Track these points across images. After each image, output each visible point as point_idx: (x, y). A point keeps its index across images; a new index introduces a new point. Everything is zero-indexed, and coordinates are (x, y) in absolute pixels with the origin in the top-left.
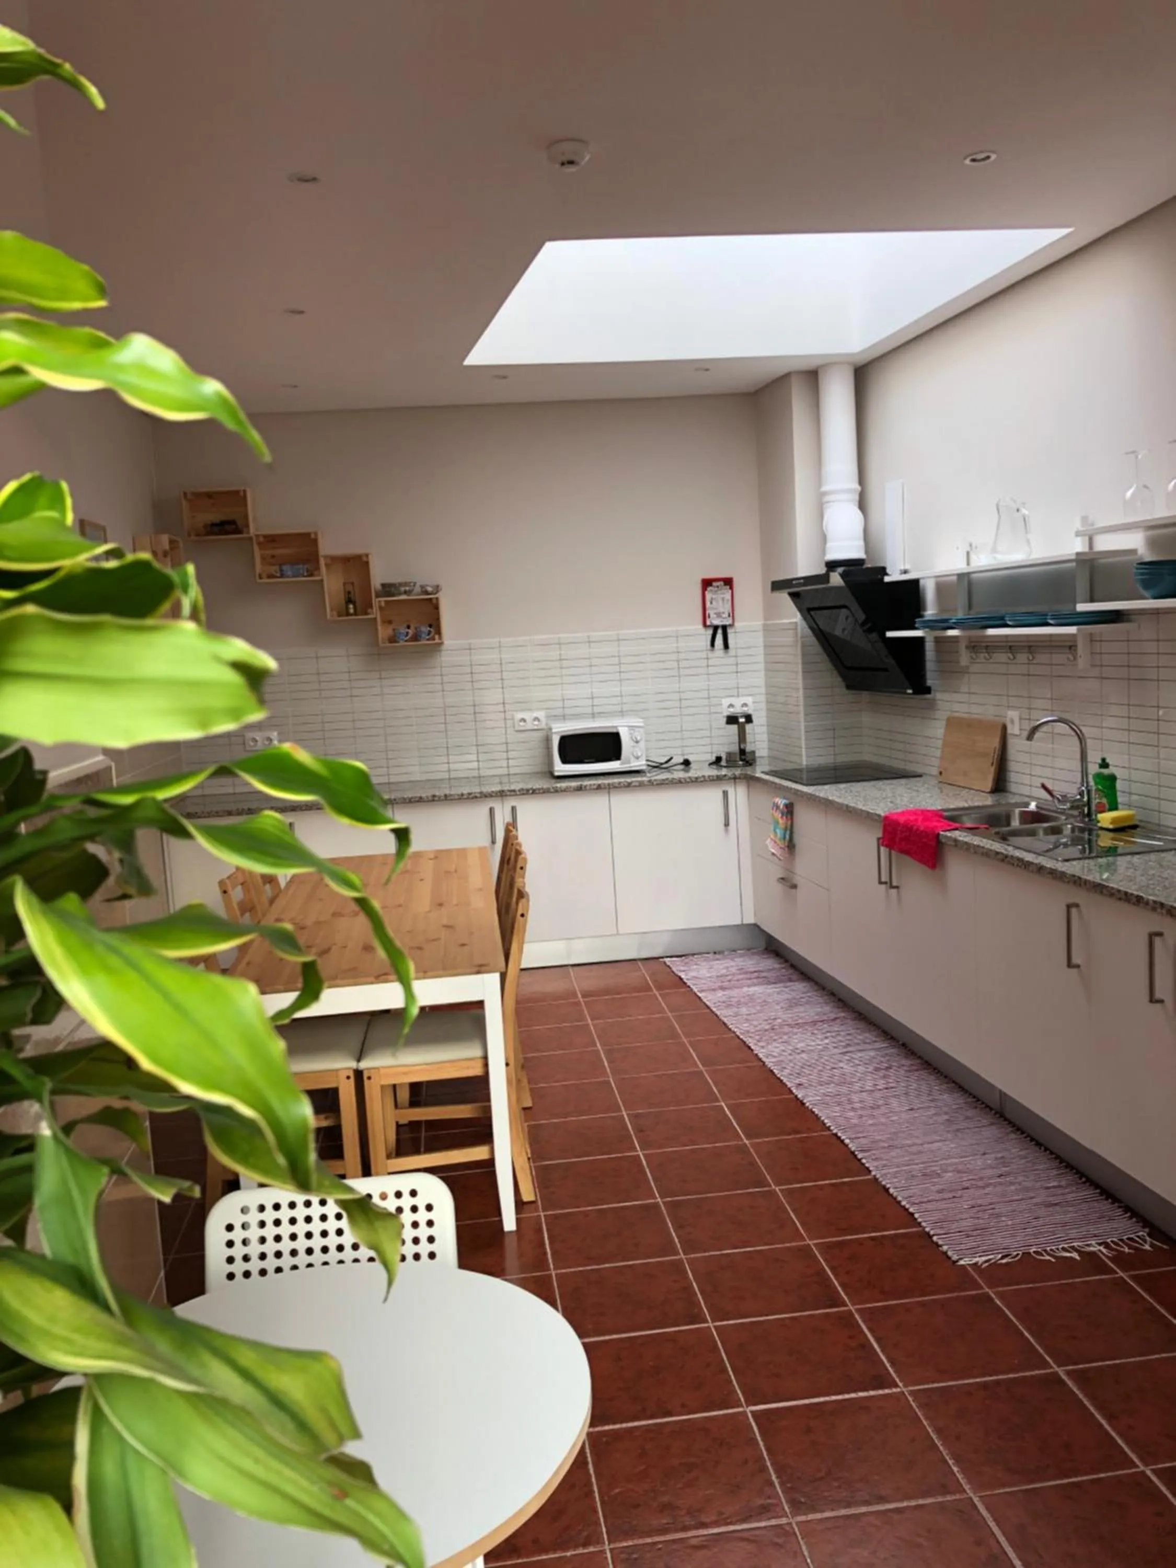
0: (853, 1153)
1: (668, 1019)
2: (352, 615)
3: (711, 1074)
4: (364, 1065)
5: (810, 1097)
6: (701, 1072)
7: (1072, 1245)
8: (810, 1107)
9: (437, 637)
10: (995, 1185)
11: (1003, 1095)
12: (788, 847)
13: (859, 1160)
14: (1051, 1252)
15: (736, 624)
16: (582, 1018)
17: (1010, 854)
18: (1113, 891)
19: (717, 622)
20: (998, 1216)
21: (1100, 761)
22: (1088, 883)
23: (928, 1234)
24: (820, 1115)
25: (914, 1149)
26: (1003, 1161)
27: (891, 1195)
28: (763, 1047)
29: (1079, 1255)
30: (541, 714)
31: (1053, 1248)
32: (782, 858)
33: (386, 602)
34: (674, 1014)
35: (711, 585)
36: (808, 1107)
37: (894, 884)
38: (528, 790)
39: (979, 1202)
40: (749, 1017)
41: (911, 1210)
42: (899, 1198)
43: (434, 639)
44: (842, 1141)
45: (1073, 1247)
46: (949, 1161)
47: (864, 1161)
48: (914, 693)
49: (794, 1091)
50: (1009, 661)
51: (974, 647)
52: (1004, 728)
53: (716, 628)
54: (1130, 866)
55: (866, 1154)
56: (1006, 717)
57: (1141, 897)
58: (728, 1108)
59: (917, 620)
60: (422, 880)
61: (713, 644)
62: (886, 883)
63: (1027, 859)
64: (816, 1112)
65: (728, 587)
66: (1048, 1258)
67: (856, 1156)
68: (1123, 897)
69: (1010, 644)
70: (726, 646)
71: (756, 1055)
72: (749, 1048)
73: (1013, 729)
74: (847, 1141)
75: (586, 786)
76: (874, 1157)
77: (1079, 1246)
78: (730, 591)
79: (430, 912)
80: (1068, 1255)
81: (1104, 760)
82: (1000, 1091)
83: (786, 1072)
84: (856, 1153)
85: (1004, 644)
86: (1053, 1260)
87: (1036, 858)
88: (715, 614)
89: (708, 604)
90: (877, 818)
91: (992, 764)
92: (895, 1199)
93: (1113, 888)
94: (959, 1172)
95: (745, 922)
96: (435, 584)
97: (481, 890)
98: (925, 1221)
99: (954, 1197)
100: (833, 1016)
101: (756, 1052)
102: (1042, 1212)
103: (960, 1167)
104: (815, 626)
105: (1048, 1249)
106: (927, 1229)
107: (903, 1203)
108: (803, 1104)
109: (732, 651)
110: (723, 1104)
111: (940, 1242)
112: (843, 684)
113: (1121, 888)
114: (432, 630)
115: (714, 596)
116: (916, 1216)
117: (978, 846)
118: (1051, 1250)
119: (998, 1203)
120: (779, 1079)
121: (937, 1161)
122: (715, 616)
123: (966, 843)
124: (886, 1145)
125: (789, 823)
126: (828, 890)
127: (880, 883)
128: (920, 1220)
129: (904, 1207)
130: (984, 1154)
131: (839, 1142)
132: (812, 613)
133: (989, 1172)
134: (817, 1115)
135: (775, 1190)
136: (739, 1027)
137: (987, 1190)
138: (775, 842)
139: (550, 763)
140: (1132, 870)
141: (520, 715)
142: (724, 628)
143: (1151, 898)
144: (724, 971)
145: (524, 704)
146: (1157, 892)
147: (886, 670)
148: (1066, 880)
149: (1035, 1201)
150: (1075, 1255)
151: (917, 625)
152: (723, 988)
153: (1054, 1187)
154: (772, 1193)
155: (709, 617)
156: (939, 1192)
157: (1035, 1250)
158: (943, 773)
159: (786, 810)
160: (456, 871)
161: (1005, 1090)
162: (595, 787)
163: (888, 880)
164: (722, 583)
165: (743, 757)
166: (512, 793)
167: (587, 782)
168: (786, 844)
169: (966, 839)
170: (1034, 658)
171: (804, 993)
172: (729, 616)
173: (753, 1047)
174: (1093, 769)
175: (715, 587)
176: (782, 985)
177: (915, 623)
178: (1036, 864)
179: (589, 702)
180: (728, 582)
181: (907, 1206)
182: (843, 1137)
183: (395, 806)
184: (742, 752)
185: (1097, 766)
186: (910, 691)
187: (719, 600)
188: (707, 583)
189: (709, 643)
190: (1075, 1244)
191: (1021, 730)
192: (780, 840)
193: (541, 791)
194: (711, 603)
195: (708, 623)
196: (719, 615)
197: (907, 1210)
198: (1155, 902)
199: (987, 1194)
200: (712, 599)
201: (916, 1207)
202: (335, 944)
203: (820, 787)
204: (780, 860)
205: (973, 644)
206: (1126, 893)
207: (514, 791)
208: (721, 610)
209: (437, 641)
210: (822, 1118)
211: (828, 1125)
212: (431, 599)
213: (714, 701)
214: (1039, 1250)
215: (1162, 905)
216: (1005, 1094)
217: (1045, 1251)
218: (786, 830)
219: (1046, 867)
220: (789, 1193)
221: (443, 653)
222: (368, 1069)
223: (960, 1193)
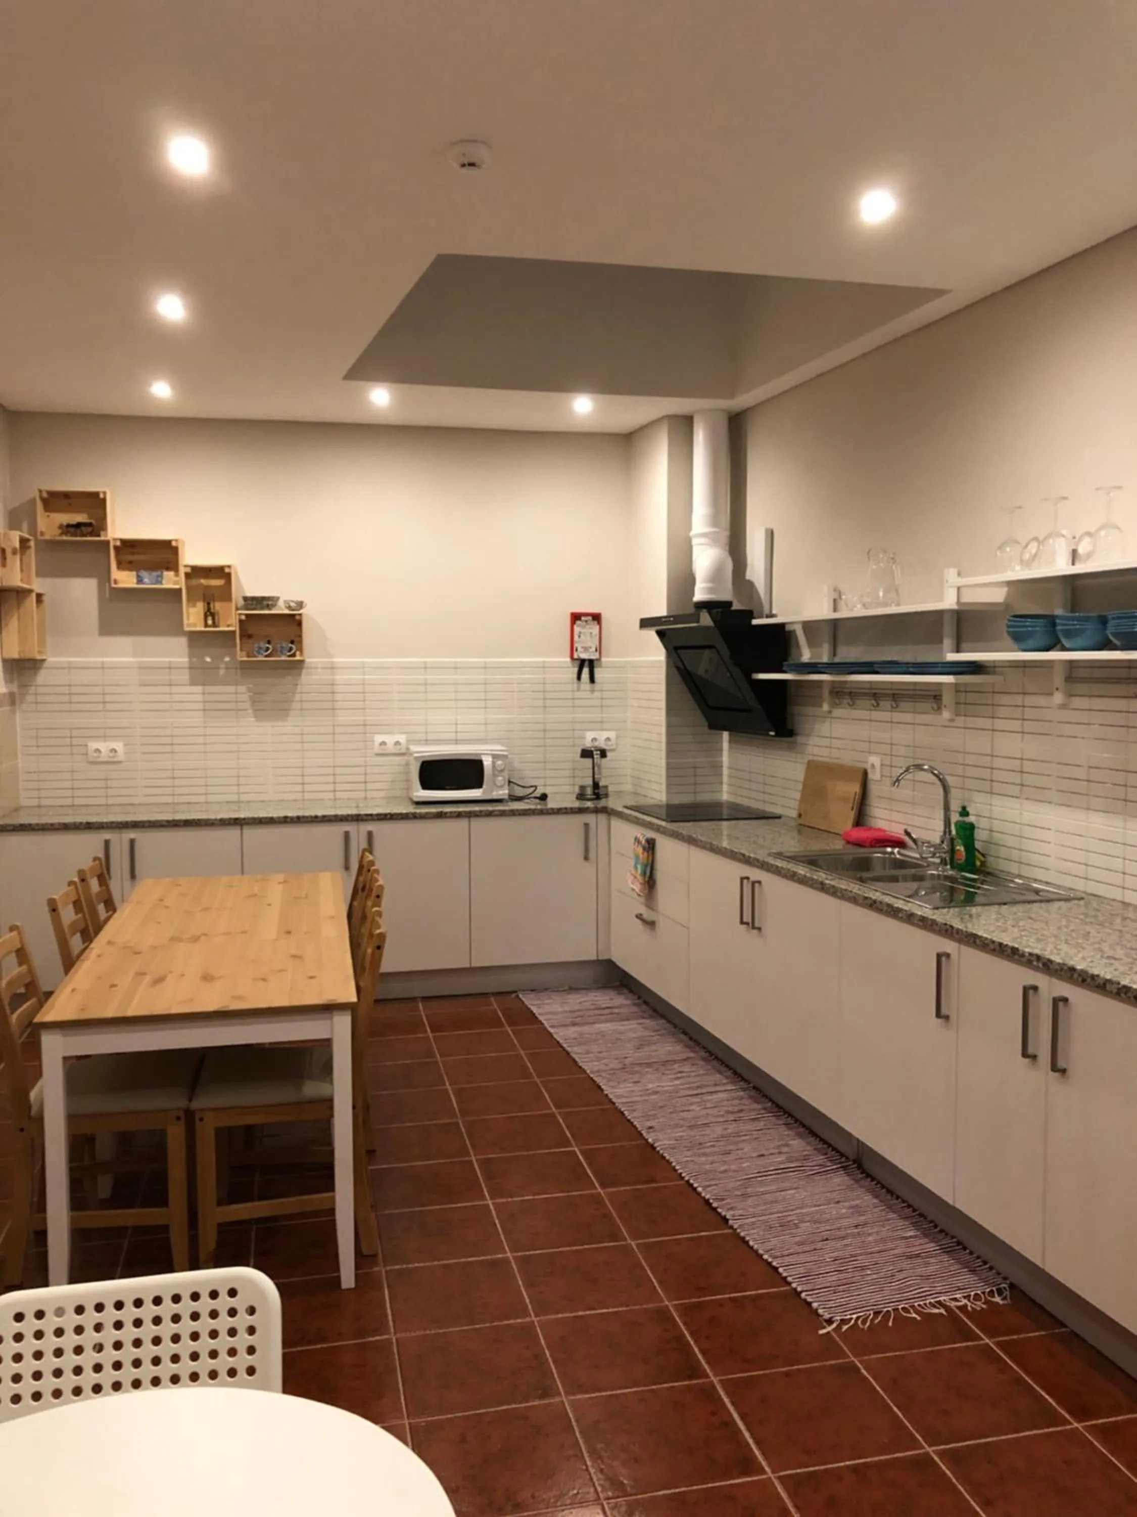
0: (707, 1202)
1: (519, 1056)
2: (210, 626)
3: (565, 1116)
4: (195, 1105)
5: (662, 1141)
6: (553, 1116)
7: (938, 1299)
8: (661, 1152)
9: (298, 653)
10: (853, 1236)
11: (860, 1145)
12: (648, 882)
13: (715, 1209)
14: (920, 1309)
15: (603, 659)
16: (431, 1055)
17: (879, 899)
18: (986, 942)
19: (584, 656)
20: (863, 1268)
21: (960, 810)
22: (960, 932)
23: (795, 1289)
24: (672, 1160)
25: (768, 1197)
26: (857, 1210)
27: (752, 1248)
28: (613, 1087)
29: (946, 1311)
30: (402, 738)
31: (921, 1303)
32: (642, 894)
33: (247, 615)
34: (527, 1052)
35: (580, 619)
36: (658, 1152)
37: (757, 925)
38: (385, 815)
39: (840, 1254)
40: (601, 1055)
41: (774, 1264)
42: (761, 1252)
43: (294, 655)
44: (695, 1189)
45: (939, 1302)
46: (804, 1211)
47: (719, 1210)
48: (777, 735)
49: (645, 1134)
50: (872, 708)
51: (837, 692)
52: (865, 773)
53: (582, 663)
54: (999, 916)
55: (720, 1203)
56: (867, 762)
57: (1017, 949)
58: (582, 1155)
59: (785, 663)
60: (269, 905)
61: (579, 677)
62: (747, 924)
63: (896, 905)
64: (667, 1158)
65: (596, 622)
66: (914, 1315)
67: (710, 1204)
68: (998, 948)
69: (874, 691)
70: (592, 680)
71: (607, 1095)
72: (599, 1087)
73: (874, 776)
74: (700, 1189)
75: (446, 813)
76: (729, 1206)
77: (945, 1300)
78: (598, 627)
79: (276, 940)
80: (936, 1311)
81: (964, 808)
82: (858, 1140)
83: (635, 1114)
84: (711, 1201)
85: (867, 691)
86: (919, 1318)
87: (905, 905)
88: (582, 647)
89: (576, 637)
90: (741, 857)
91: (852, 809)
92: (756, 1252)
93: (986, 939)
94: (816, 1222)
95: (601, 958)
96: (299, 600)
97: (332, 917)
98: (790, 1276)
99: (815, 1250)
100: (684, 1056)
101: (606, 1092)
102: (905, 1264)
103: (817, 1217)
104: (681, 666)
105: (916, 1304)
106: (794, 1285)
107: (765, 1257)
108: (653, 1148)
109: (596, 686)
110: (576, 1149)
111: (809, 1299)
112: (706, 724)
113: (995, 939)
114: (293, 646)
115: (583, 631)
116: (781, 1270)
117: (846, 890)
118: (919, 1305)
119: (861, 1254)
120: (629, 1121)
121: (792, 1210)
122: (582, 650)
123: (833, 886)
124: (739, 1193)
125: (650, 858)
126: (688, 928)
127: (742, 922)
128: (785, 1274)
129: (766, 1261)
130: (838, 1202)
131: (690, 1189)
132: (679, 651)
133: (845, 1222)
134: (668, 1161)
135: (630, 1244)
136: (589, 1066)
137: (846, 1242)
138: (635, 877)
139: (408, 789)
140: (1002, 921)
141: (379, 739)
142: (591, 664)
143: (1027, 950)
144: (577, 1007)
145: (388, 728)
146: (1031, 944)
147: (749, 711)
148: (937, 928)
149: (896, 1252)
150: (942, 1311)
151: (784, 669)
152: (574, 1024)
153: (911, 1237)
154: (627, 1249)
155: (577, 650)
156: (799, 1244)
157: (902, 1306)
158: (803, 816)
159: (647, 845)
160: (306, 897)
161: (862, 1138)
162: (455, 815)
163: (750, 920)
164: (590, 618)
165: (596, 791)
166: (370, 817)
167: (448, 809)
168: (647, 879)
169: (832, 883)
170: (897, 706)
171: (655, 1031)
172: (596, 650)
173: (603, 1087)
174: (955, 818)
175: (583, 621)
176: (635, 1022)
177: (782, 666)
178: (906, 911)
179: (453, 728)
180: (597, 618)
181: (770, 1260)
182: (695, 1185)
183: (245, 827)
184: (596, 785)
185: (958, 815)
186: (772, 733)
187: (587, 634)
188: (576, 617)
189: (575, 676)
190: (942, 1299)
191: (882, 776)
192: (641, 875)
193: (400, 817)
194: (579, 637)
195: (575, 656)
196: (586, 649)
197: (770, 1264)
198: (1030, 954)
199: (846, 1245)
200: (580, 633)
201: (779, 1260)
202: (171, 972)
203: (682, 824)
204: (639, 895)
205: (836, 690)
206: (1001, 944)
207: (371, 815)
208: (589, 644)
209: (298, 658)
210: (674, 1164)
211: (680, 1171)
212: (294, 615)
213: (577, 733)
214: (906, 1306)
215: (1038, 958)
216: (863, 1143)
217: (913, 1307)
218: (646, 866)
219: (917, 915)
220: (646, 1248)
221: (304, 671)
222: (202, 1110)
223: (819, 1245)
